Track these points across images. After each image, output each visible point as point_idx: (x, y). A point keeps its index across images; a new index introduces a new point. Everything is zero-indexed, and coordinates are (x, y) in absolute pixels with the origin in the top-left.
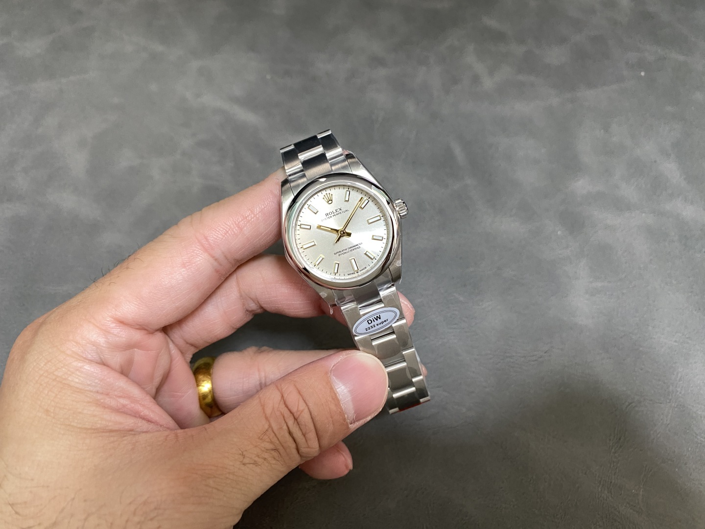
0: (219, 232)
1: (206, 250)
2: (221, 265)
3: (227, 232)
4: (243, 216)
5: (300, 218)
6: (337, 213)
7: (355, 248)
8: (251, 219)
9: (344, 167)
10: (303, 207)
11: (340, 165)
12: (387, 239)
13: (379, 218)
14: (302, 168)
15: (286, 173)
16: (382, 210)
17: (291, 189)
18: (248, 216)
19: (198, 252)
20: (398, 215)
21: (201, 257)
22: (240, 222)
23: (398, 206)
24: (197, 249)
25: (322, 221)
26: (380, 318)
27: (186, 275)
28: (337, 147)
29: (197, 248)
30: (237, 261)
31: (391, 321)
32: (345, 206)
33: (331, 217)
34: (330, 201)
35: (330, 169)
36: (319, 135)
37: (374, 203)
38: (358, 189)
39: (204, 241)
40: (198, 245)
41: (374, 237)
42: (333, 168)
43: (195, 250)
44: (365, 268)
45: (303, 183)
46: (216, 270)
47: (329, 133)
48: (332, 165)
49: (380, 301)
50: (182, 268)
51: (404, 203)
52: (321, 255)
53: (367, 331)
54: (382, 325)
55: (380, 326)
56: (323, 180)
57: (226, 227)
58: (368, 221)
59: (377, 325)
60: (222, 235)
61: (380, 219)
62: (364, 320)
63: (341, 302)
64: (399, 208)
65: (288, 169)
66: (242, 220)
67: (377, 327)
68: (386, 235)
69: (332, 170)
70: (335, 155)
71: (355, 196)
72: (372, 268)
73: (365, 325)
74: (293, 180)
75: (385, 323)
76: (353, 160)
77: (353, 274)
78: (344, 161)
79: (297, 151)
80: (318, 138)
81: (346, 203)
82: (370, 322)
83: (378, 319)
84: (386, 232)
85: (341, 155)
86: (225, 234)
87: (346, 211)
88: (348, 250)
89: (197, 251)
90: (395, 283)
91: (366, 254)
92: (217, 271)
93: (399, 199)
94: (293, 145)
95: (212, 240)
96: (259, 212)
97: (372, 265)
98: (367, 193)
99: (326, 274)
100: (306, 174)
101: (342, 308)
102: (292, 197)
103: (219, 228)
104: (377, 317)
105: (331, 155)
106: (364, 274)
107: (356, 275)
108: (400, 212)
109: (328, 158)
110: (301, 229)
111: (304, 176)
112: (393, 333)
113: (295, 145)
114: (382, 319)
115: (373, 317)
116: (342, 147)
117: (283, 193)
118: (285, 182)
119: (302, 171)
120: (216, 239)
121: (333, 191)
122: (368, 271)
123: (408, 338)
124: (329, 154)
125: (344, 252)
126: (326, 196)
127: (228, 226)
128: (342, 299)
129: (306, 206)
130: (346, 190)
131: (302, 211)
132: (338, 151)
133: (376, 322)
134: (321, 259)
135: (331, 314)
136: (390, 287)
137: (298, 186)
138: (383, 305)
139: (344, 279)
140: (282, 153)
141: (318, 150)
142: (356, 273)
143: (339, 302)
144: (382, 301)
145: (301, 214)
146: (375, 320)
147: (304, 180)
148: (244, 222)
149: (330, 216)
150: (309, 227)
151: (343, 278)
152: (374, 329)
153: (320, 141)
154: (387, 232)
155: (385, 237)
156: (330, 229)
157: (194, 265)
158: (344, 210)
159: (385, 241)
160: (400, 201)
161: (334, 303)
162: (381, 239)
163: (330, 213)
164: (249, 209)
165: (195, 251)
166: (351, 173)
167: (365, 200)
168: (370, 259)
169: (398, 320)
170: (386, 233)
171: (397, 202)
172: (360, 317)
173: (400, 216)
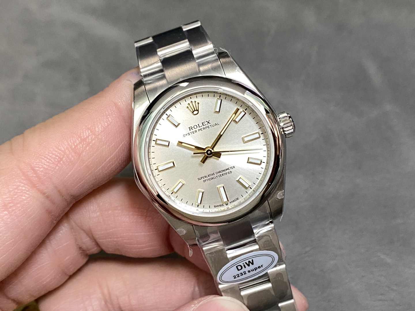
0: (50, 160)
1: (34, 186)
2: (53, 203)
3: (61, 159)
4: (81, 137)
5: (155, 132)
6: (204, 127)
7: (225, 172)
8: (92, 140)
9: (215, 69)
10: (160, 117)
11: (209, 66)
12: (267, 163)
13: (257, 136)
14: (161, 68)
15: (141, 72)
16: (262, 126)
17: (146, 93)
18: (88, 137)
19: (24, 188)
20: (283, 133)
21: (27, 194)
22: (77, 145)
23: (283, 121)
24: (22, 185)
25: (184, 136)
26: (253, 264)
27: (9, 220)
28: (207, 42)
29: (22, 183)
30: (74, 197)
31: (267, 268)
32: (214, 119)
33: (196, 131)
34: (195, 111)
35: (198, 70)
36: (185, 26)
37: (252, 117)
38: (232, 98)
39: (30, 174)
40: (23, 179)
41: (250, 160)
42: (202, 69)
43: (20, 186)
44: (237, 199)
45: (162, 87)
46: (47, 210)
47: (198, 24)
48: (200, 65)
49: (255, 241)
50: (4, 211)
51: (290, 117)
52: (180, 180)
53: (235, 279)
54: (254, 272)
55: (252, 273)
56: (185, 84)
57: (60, 153)
58: (243, 139)
59: (249, 272)
60: (53, 163)
61: (259, 137)
62: (232, 266)
63: (204, 242)
64: (284, 124)
65: (143, 68)
66: (80, 143)
67: (248, 274)
68: (266, 158)
69: (200, 71)
70: (204, 53)
71: (230, 107)
72: (246, 201)
73: (234, 271)
74: (149, 82)
75: (258, 270)
76: (227, 60)
77: (220, 206)
78: (216, 60)
79: (157, 46)
80: (184, 30)
81: (216, 114)
82: (239, 268)
83: (250, 264)
84: (265, 154)
85: (212, 53)
86: (59, 162)
87: (216, 125)
88: (216, 175)
89: (22, 186)
90: (275, 221)
91: (238, 181)
92: (49, 212)
93: (283, 113)
94: (151, 38)
95: (42, 171)
96: (102, 132)
97: (246, 196)
98: (244, 103)
99: (185, 205)
100: (167, 75)
101: (204, 249)
102: (146, 104)
103: (51, 155)
104: (249, 262)
105: (200, 53)
106: (236, 206)
107: (225, 207)
108: (285, 129)
109: (195, 56)
110: (155, 146)
111: (164, 77)
112: (269, 281)
113: (154, 37)
114: (256, 265)
115: (244, 262)
116: (213, 43)
117: (135, 98)
118: (139, 84)
119: (161, 71)
120: (47, 169)
121: (199, 99)
122: (240, 204)
123: (288, 289)
124: (197, 51)
125: (211, 177)
126: (191, 104)
127: (62, 151)
128: (205, 237)
129: (165, 116)
130: (216, 99)
131: (159, 122)
132: (209, 47)
133: (248, 268)
134: (181, 185)
135: (190, 256)
136: (268, 224)
137: (155, 89)
138: (257, 247)
139: (209, 213)
140: (137, 48)
141: (183, 46)
142: (224, 205)
143: (201, 241)
144: (256, 242)
145: (158, 126)
146: (246, 265)
147: (164, 82)
148: (83, 146)
149: (194, 130)
150: (167, 144)
151: (208, 211)
152: (244, 276)
153: (186, 34)
154: (268, 154)
155: (265, 160)
156: (194, 147)
157: (19, 205)
158: (212, 123)
159: (264, 165)
160: (285, 115)
161: (195, 243)
162: (259, 162)
163: (195, 127)
164: (89, 129)
165: (20, 188)
166: (224, 76)
167: (241, 112)
168: (243, 189)
169: (275, 266)
170: (266, 156)
171: (281, 116)
172: (227, 260)
173: (285, 134)
